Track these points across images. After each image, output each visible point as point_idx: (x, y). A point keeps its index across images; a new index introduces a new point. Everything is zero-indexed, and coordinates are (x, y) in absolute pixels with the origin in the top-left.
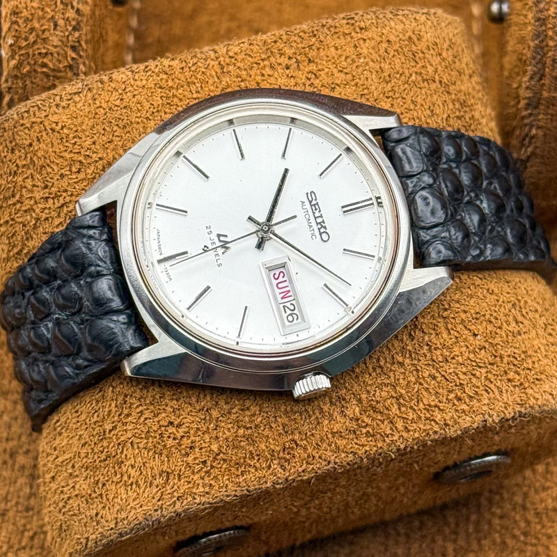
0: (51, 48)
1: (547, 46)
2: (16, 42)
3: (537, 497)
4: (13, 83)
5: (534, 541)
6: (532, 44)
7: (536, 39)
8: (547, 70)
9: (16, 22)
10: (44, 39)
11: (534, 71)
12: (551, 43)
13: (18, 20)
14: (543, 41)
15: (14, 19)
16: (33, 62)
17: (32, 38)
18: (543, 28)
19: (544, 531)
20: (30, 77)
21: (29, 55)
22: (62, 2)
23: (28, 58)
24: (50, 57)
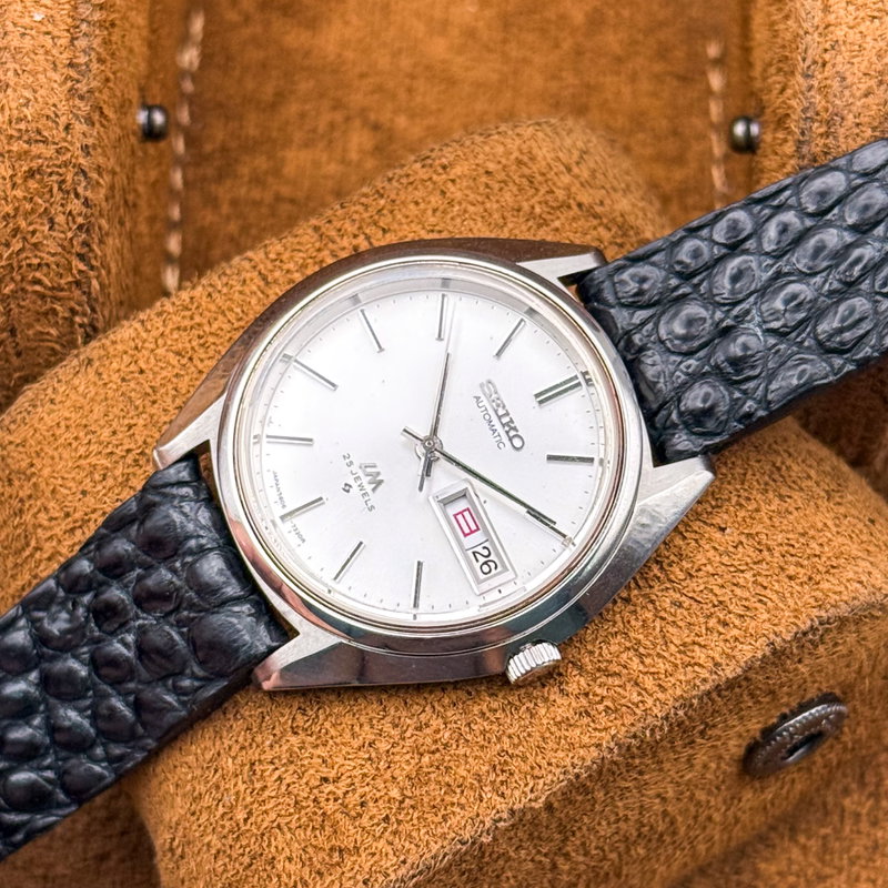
0: (46, 256)
10: (35, 245)
16: (19, 277)
17: (16, 243)
20: (16, 299)
21: (13, 268)
22: (60, 189)
23: (11, 272)
24: (45, 269)
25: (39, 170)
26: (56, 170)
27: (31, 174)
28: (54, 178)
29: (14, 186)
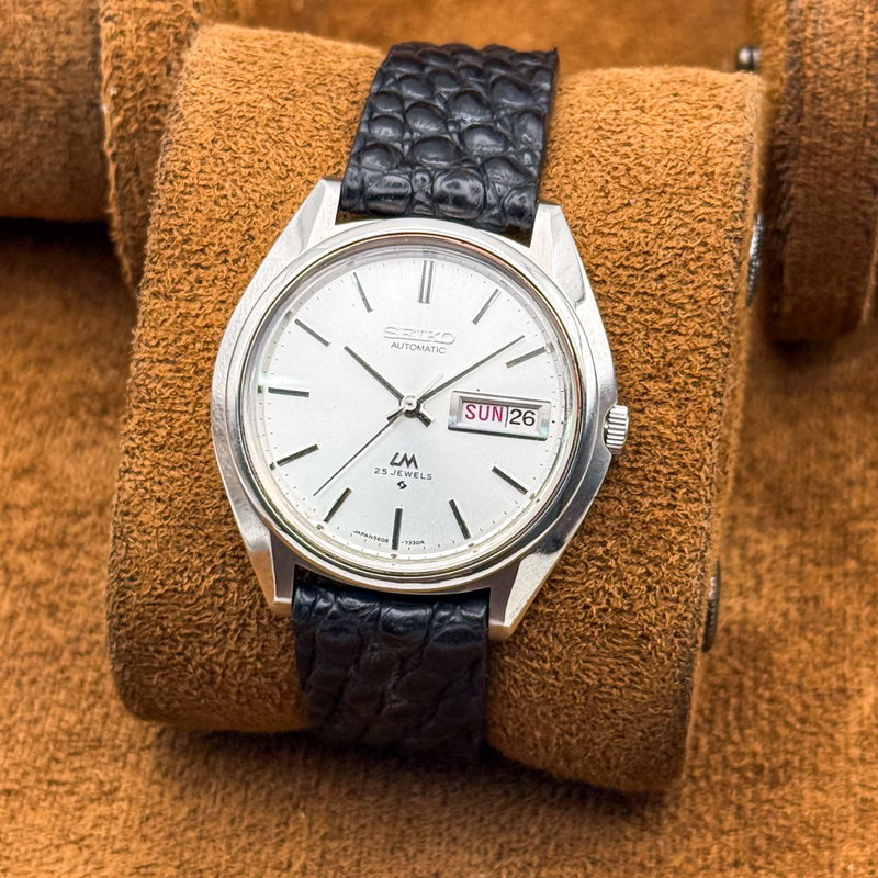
0: (163, 98)
1: (804, 76)
2: (119, 93)
3: (817, 674)
4: (118, 147)
5: (814, 729)
6: (785, 76)
7: (790, 69)
8: (806, 108)
9: (119, 68)
10: (155, 87)
11: (789, 111)
12: (810, 73)
13: (122, 64)
14: (799, 71)
15: (117, 64)
16: (142, 118)
17: (139, 88)
18: (799, 54)
19: (827, 716)
20: (140, 138)
21: (137, 110)
22: (175, 39)
23: (135, 113)
24: (162, 110)
25: (159, 23)
26: (172, 23)
27: (153, 26)
28: (171, 30)
29: (139, 37)
